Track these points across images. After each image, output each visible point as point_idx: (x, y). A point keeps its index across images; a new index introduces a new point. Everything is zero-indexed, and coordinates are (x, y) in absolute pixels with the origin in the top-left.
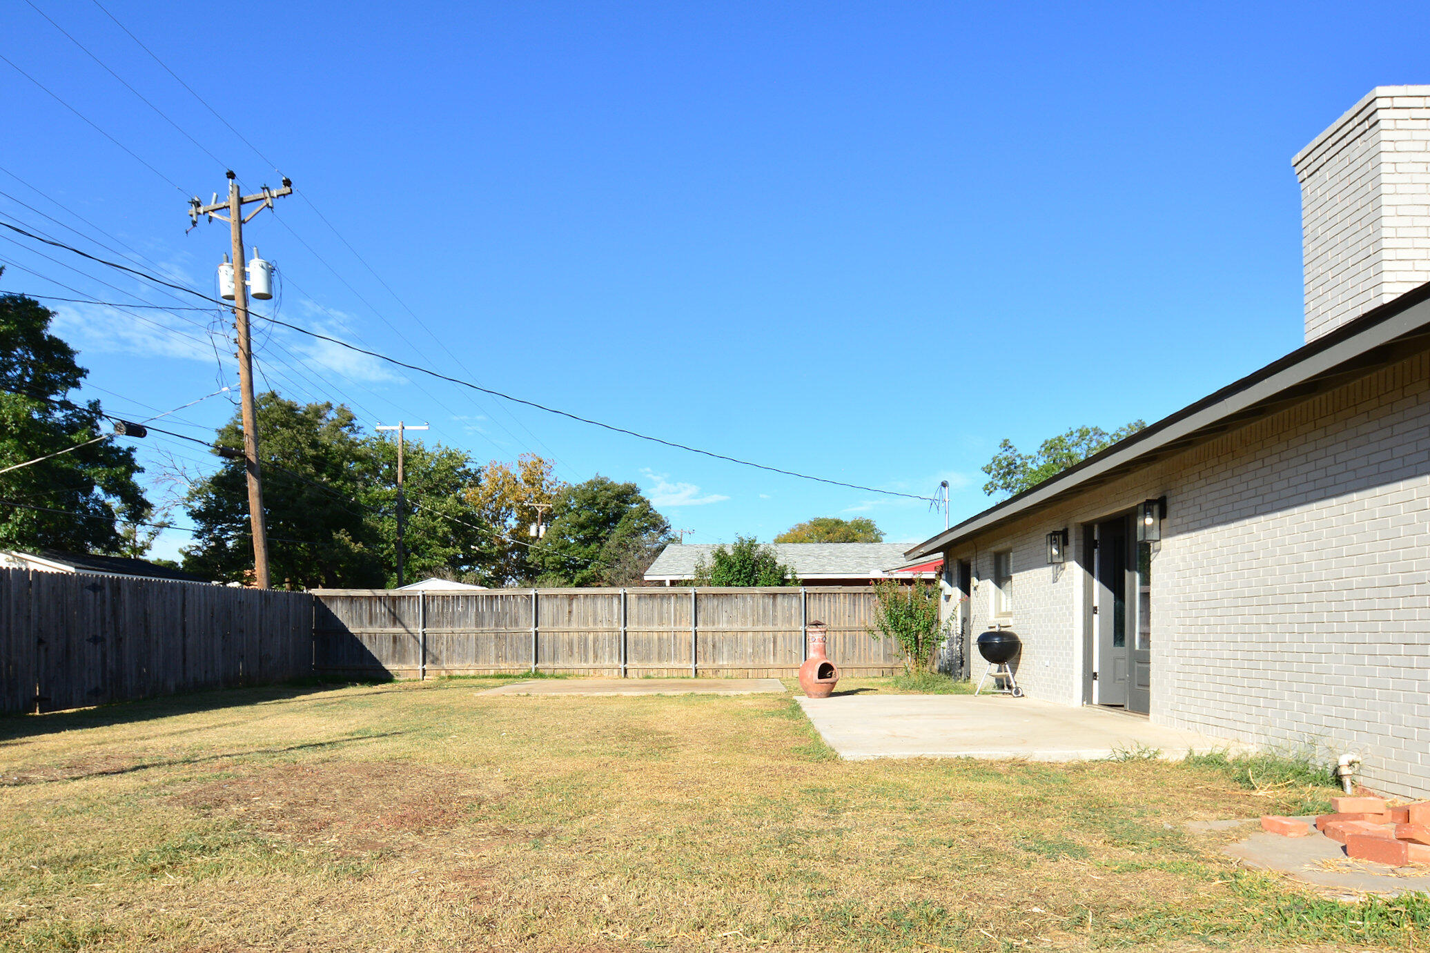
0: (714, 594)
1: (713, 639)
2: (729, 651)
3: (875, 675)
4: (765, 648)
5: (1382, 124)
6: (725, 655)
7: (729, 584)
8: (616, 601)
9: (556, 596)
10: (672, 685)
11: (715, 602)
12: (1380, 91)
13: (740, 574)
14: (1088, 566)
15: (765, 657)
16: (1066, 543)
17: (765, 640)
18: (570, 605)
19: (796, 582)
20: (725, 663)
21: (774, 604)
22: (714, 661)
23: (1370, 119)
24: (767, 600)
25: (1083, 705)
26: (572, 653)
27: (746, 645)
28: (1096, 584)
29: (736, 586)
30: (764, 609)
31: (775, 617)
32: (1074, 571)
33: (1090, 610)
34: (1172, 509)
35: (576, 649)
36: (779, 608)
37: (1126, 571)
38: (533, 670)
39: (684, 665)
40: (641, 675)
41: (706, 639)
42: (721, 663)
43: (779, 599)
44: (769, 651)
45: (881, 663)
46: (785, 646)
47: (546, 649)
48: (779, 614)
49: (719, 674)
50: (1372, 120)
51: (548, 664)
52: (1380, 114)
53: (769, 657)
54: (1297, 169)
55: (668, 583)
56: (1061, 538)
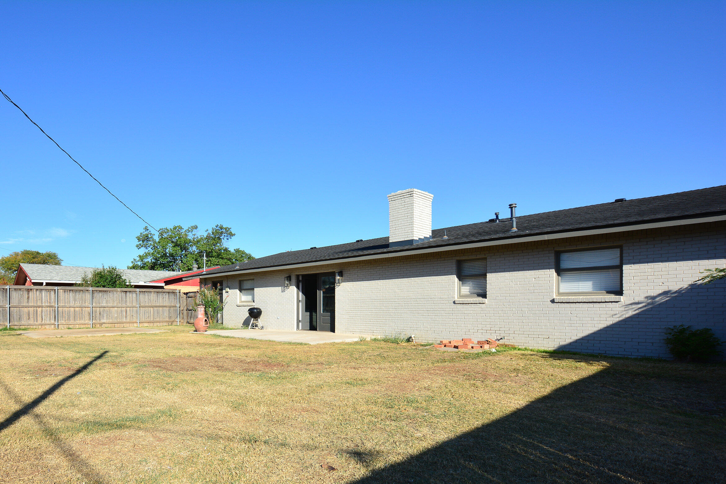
0: (100, 291)
1: (100, 310)
2: (107, 316)
3: (166, 325)
4: (122, 314)
5: (414, 197)
6: (105, 318)
7: (104, 286)
8: (53, 293)
9: (20, 289)
10: (108, 331)
11: (100, 294)
12: (415, 190)
13: (110, 282)
14: (298, 287)
15: (122, 318)
16: (290, 280)
17: (122, 311)
18: (28, 294)
19: (131, 286)
20: (105, 321)
21: (126, 296)
22: (100, 320)
23: (411, 194)
24: (123, 294)
25: (297, 330)
26: (29, 318)
27: (114, 313)
28: (300, 294)
29: (108, 287)
30: (122, 298)
31: (126, 301)
32: (293, 290)
33: (298, 301)
34: (345, 275)
35: (31, 316)
36: (128, 297)
37: (318, 290)
38: (8, 327)
39: (87, 322)
40: (65, 327)
41: (96, 311)
42: (103, 321)
43: (128, 293)
44: (124, 315)
45: (167, 319)
46: (131, 314)
47: (15, 316)
48: (128, 300)
49: (103, 326)
50: (412, 195)
51: (16, 323)
52: (414, 194)
53: (124, 318)
54: (389, 198)
55: (44, 284)
56: (289, 278)
